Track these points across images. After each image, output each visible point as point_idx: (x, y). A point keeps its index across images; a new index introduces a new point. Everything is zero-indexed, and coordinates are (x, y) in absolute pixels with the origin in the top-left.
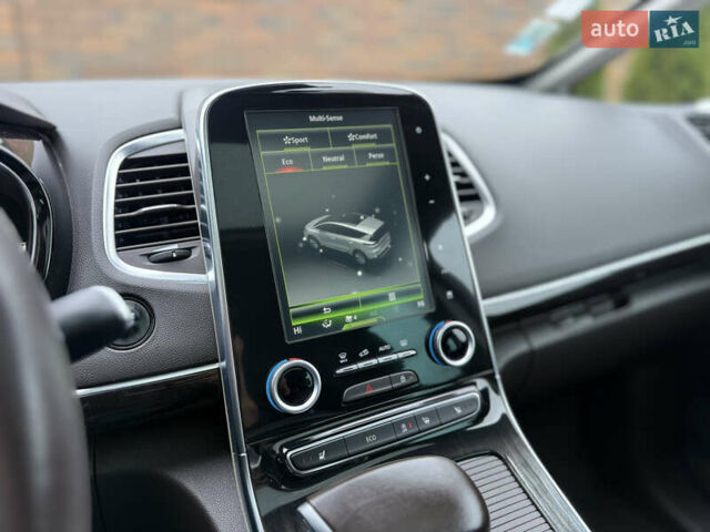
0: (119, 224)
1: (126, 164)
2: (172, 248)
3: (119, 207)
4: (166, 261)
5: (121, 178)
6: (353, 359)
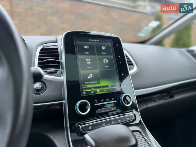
1: (42, 49)
3: (39, 59)
6: (99, 102)
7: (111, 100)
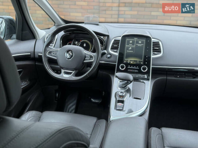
0: (112, 47)
1: (115, 40)
2: (116, 50)
3: (112, 45)
4: (115, 52)
5: (114, 42)
6: (130, 67)
7: (136, 67)
